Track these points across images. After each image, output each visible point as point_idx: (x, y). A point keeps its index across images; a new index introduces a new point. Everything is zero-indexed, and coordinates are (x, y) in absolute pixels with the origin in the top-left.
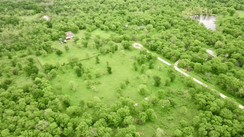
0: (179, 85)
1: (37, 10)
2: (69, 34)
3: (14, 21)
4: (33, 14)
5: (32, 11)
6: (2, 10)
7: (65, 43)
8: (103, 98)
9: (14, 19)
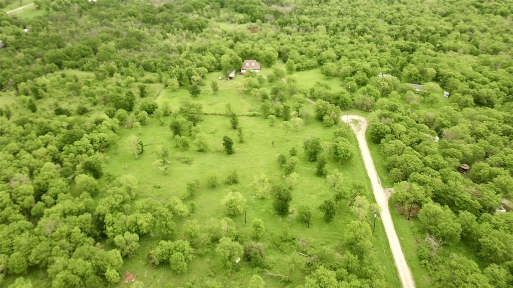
0: (336, 235)
1: (252, 16)
2: (250, 64)
3: (197, 27)
4: (240, 22)
5: (241, 16)
6: (201, 8)
7: (231, 78)
8: (159, 187)
9: (200, 23)
